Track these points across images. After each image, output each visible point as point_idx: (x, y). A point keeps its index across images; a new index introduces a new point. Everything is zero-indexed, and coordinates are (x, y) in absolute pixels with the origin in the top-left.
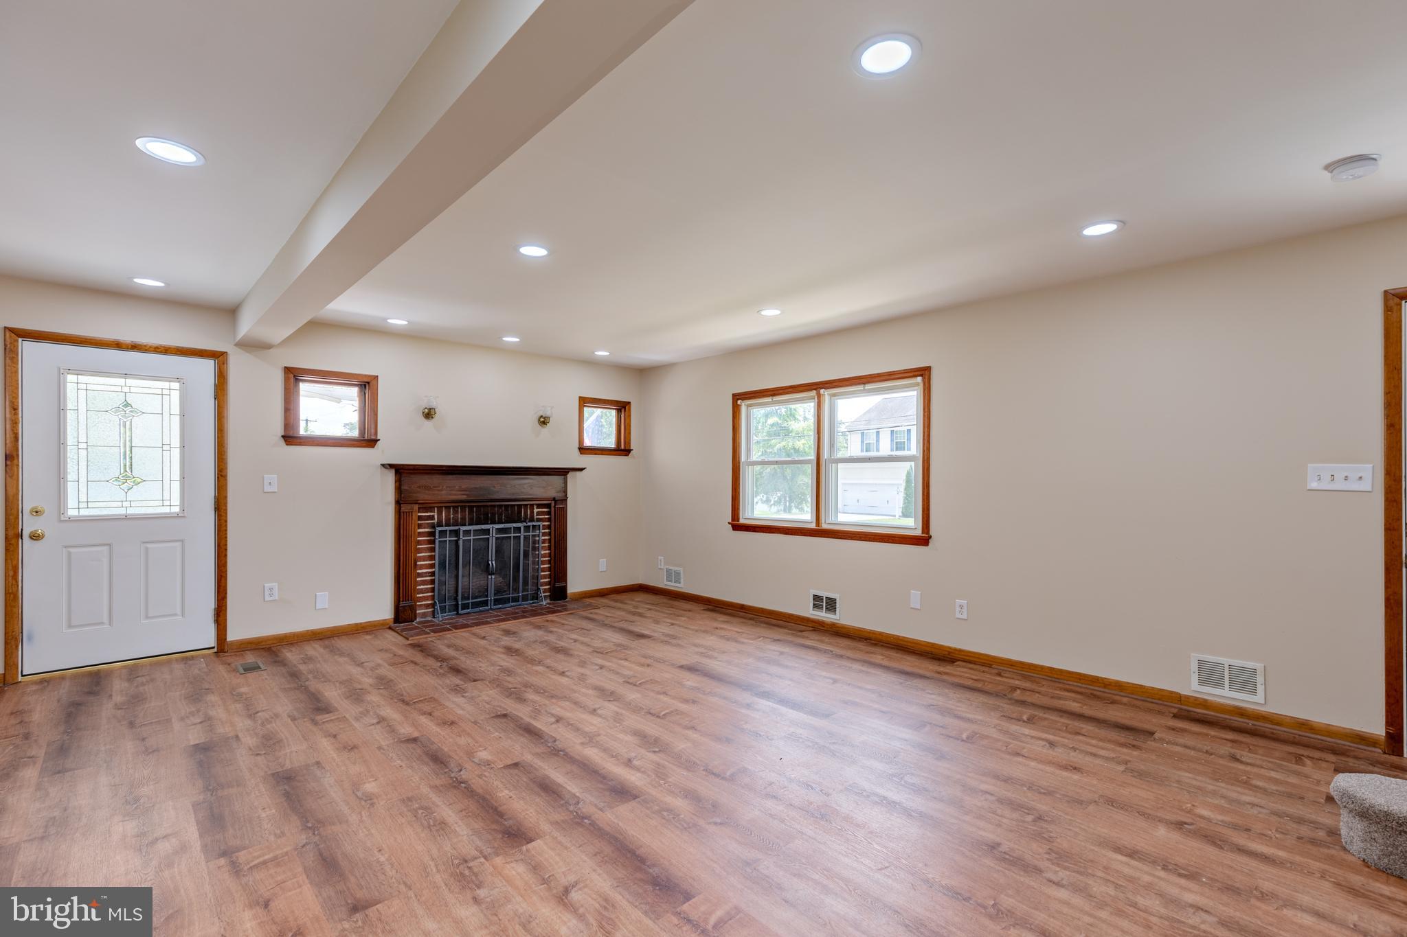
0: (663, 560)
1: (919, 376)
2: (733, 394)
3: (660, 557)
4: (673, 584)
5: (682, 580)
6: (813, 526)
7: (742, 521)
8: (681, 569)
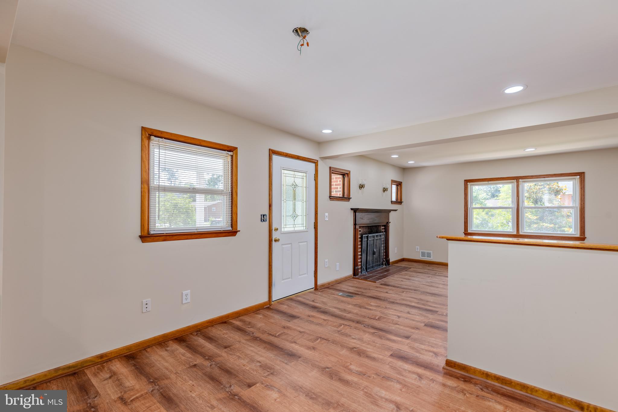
0: (419, 248)
1: (578, 175)
2: (465, 180)
3: (417, 247)
4: (426, 258)
5: (432, 256)
6: (515, 233)
7: (469, 231)
8: (431, 252)
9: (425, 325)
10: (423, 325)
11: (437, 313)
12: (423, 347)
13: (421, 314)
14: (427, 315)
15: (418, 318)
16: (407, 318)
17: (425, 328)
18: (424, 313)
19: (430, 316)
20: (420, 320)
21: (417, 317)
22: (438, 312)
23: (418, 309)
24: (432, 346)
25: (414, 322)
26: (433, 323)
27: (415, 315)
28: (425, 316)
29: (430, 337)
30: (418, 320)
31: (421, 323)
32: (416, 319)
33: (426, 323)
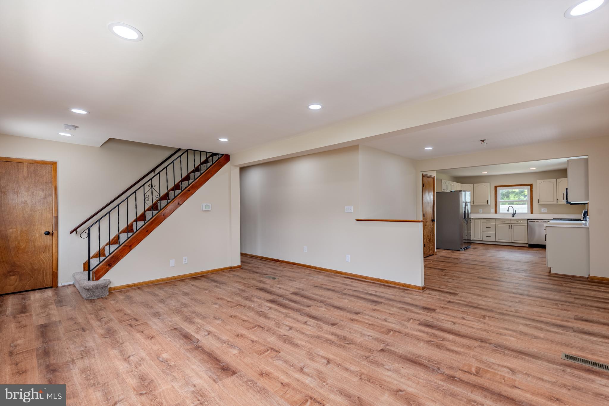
9: (435, 310)
10: (437, 311)
11: (420, 322)
12: (438, 297)
13: (439, 321)
14: (432, 320)
15: (442, 317)
16: (454, 317)
17: (435, 308)
18: (436, 323)
19: (429, 319)
20: (439, 315)
21: (444, 318)
22: (418, 323)
23: (444, 327)
24: (431, 297)
25: (446, 313)
26: (427, 312)
27: (445, 320)
28: (435, 318)
29: (432, 302)
30: (442, 315)
31: (438, 312)
32: (444, 315)
33: (434, 312)
